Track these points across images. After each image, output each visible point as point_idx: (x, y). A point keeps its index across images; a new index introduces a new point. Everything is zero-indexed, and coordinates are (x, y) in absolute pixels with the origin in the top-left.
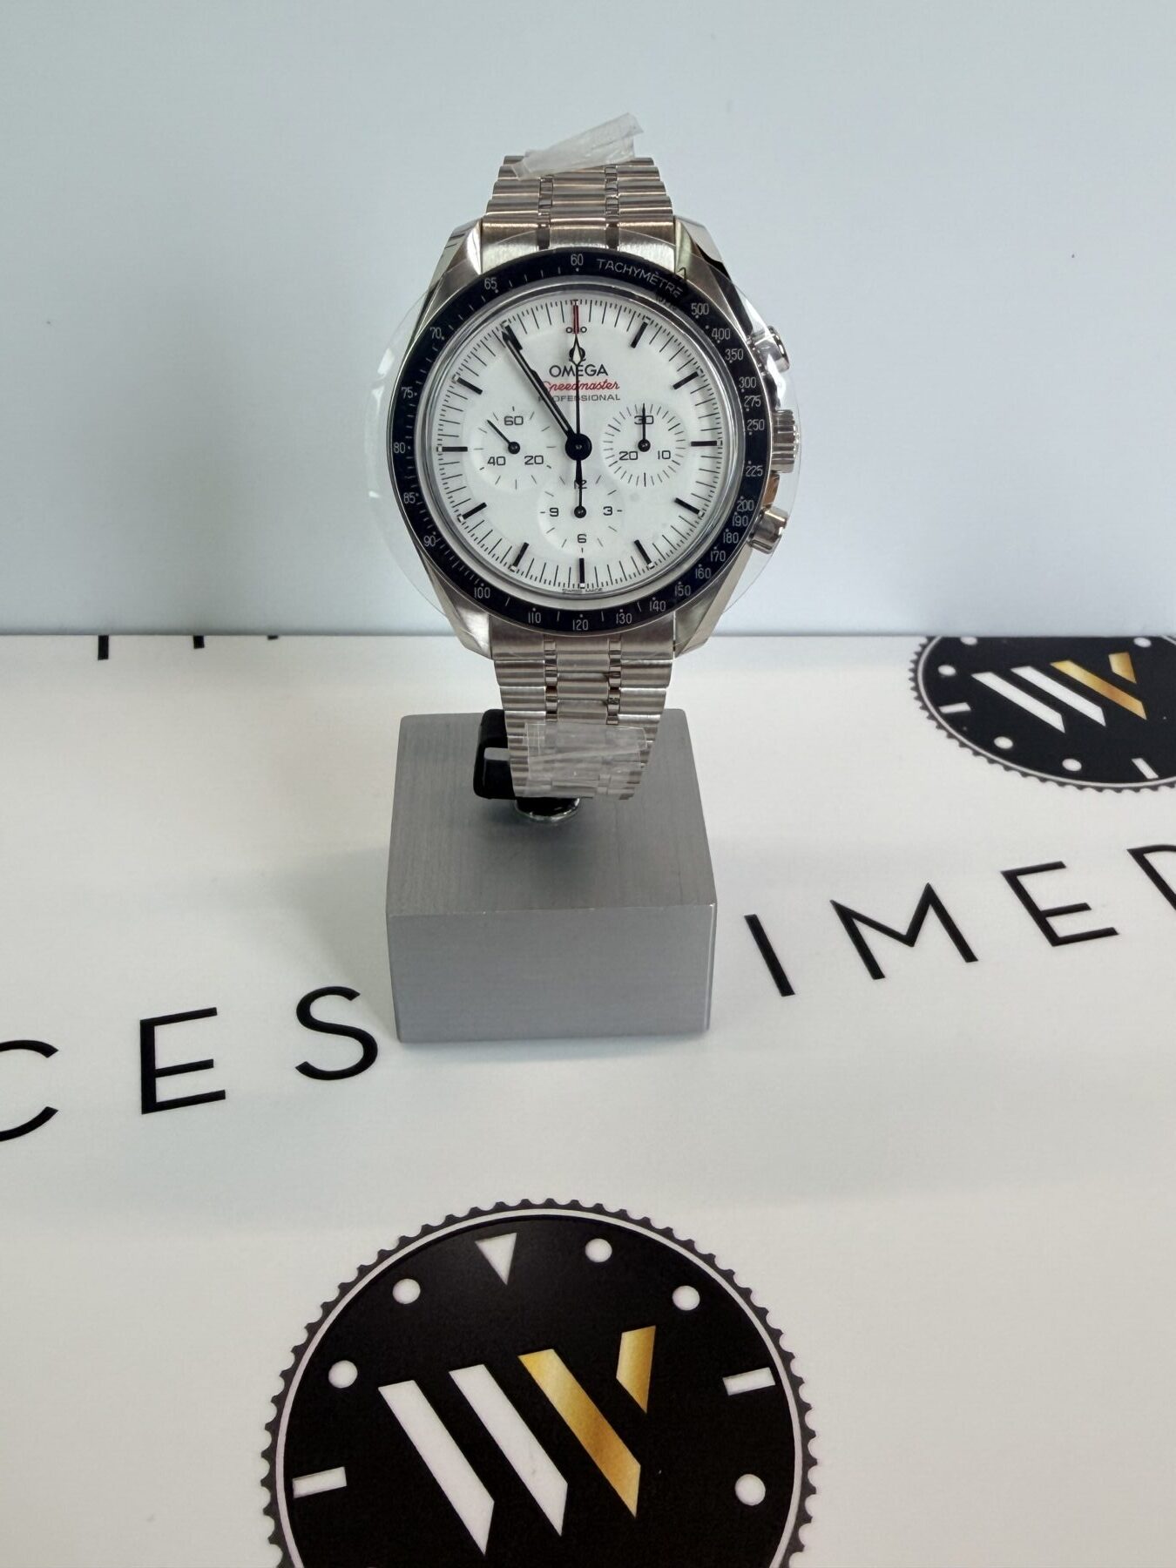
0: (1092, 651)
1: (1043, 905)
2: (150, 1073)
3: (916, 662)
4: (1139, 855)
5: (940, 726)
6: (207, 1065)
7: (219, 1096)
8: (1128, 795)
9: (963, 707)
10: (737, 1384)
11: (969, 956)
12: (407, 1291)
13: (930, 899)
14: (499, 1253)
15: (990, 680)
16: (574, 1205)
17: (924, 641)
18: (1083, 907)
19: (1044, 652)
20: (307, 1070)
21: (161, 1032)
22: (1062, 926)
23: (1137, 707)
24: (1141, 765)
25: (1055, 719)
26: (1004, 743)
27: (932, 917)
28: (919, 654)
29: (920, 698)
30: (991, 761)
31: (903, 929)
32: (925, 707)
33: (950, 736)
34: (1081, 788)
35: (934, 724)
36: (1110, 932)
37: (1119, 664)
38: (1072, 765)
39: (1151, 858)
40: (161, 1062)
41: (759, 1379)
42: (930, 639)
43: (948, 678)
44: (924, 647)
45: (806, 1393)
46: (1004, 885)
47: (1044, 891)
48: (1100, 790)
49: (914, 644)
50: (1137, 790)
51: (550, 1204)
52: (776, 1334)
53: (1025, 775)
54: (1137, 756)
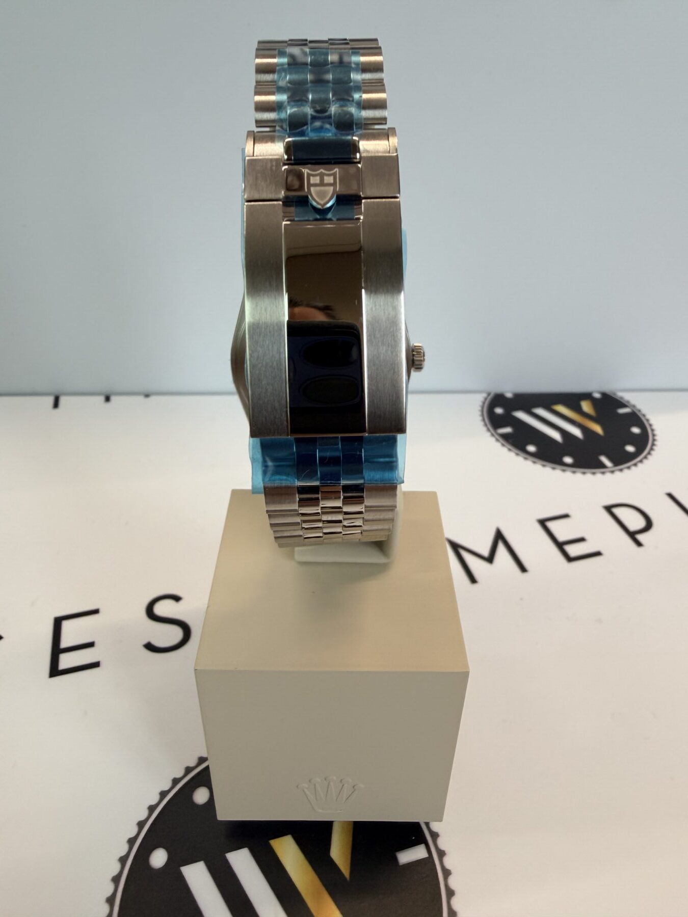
0: (573, 400)
1: (561, 538)
2: (57, 650)
3: (483, 407)
4: (609, 509)
5: (497, 440)
6: (91, 645)
7: (96, 665)
8: (599, 476)
9: (508, 430)
10: (405, 857)
11: (523, 569)
12: (201, 796)
13: (499, 536)
15: (521, 415)
17: (485, 395)
18: (582, 540)
19: (548, 400)
20: (150, 647)
21: (66, 624)
22: (573, 550)
23: (598, 429)
24: (604, 459)
25: (556, 436)
26: (531, 448)
27: (501, 548)
28: (484, 402)
29: (486, 425)
30: (526, 459)
31: (486, 552)
32: (488, 430)
33: (503, 445)
34: (574, 472)
35: (493, 439)
36: (598, 554)
37: (586, 406)
38: (568, 460)
39: (616, 511)
40: (64, 644)
41: (419, 853)
42: (489, 394)
43: (499, 415)
44: (486, 398)
46: (538, 528)
47: (562, 530)
48: (583, 473)
49: (481, 397)
50: (603, 473)
53: (544, 465)
54: (601, 454)
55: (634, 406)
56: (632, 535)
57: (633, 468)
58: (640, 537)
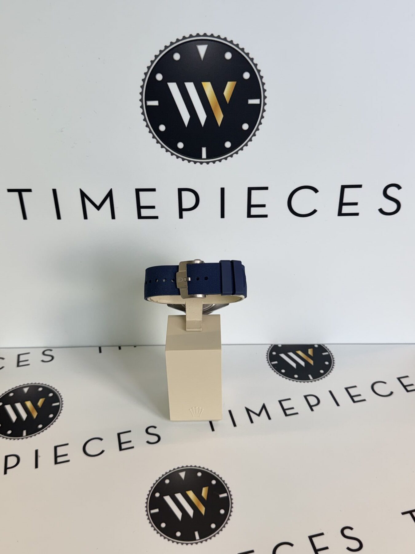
0: (304, 348)
1: (285, 408)
2: (120, 443)
3: (268, 351)
4: (305, 397)
5: (271, 367)
6: (130, 441)
7: (133, 447)
8: (306, 383)
9: (276, 362)
10: (221, 496)
11: (269, 418)
12: (167, 481)
13: (264, 407)
14: (183, 475)
15: (283, 356)
16: (195, 466)
17: (270, 346)
18: (293, 408)
19: (294, 348)
20: (148, 442)
21: (121, 435)
22: (288, 412)
23: (312, 362)
24: (310, 376)
25: (294, 365)
26: (283, 371)
27: (264, 411)
28: (269, 349)
29: (267, 360)
30: (280, 375)
31: (258, 412)
32: (268, 363)
33: (273, 369)
34: (297, 381)
36: (297, 413)
37: (310, 352)
38: (296, 376)
39: (308, 398)
40: (122, 441)
41: (225, 495)
42: (272, 345)
43: (274, 355)
44: (270, 347)
45: (232, 497)
46: (278, 403)
47: (286, 405)
48: (300, 382)
49: (268, 347)
50: (308, 382)
51: (191, 466)
52: (228, 488)
53: (286, 378)
54: (309, 374)
55: (330, 351)
56: (311, 407)
57: (320, 380)
58: (314, 408)
